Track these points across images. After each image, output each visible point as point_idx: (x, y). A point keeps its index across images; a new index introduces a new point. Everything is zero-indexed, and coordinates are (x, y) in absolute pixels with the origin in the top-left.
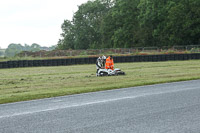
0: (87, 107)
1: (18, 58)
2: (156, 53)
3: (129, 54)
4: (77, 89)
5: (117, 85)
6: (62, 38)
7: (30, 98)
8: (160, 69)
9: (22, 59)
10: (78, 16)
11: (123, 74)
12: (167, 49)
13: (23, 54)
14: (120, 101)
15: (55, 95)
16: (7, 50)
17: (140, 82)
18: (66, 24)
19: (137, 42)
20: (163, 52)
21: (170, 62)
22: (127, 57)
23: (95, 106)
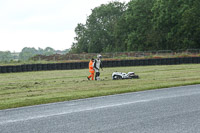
0: (101, 111)
1: (32, 62)
2: (170, 56)
3: (143, 57)
4: (90, 93)
5: (130, 89)
6: (76, 42)
7: (43, 102)
8: (174, 72)
9: (36, 63)
10: (92, 20)
11: (137, 77)
12: (181, 52)
13: (37, 57)
14: (134, 105)
15: (69, 99)
16: (21, 54)
17: (154, 86)
18: (80, 28)
19: (150, 45)
20: (176, 55)
21: (184, 66)
22: (141, 60)
23: (109, 109)
